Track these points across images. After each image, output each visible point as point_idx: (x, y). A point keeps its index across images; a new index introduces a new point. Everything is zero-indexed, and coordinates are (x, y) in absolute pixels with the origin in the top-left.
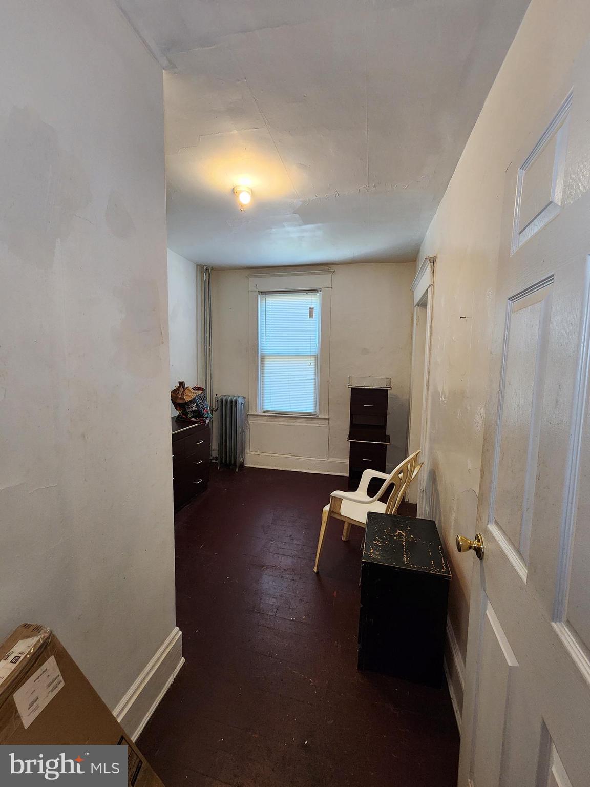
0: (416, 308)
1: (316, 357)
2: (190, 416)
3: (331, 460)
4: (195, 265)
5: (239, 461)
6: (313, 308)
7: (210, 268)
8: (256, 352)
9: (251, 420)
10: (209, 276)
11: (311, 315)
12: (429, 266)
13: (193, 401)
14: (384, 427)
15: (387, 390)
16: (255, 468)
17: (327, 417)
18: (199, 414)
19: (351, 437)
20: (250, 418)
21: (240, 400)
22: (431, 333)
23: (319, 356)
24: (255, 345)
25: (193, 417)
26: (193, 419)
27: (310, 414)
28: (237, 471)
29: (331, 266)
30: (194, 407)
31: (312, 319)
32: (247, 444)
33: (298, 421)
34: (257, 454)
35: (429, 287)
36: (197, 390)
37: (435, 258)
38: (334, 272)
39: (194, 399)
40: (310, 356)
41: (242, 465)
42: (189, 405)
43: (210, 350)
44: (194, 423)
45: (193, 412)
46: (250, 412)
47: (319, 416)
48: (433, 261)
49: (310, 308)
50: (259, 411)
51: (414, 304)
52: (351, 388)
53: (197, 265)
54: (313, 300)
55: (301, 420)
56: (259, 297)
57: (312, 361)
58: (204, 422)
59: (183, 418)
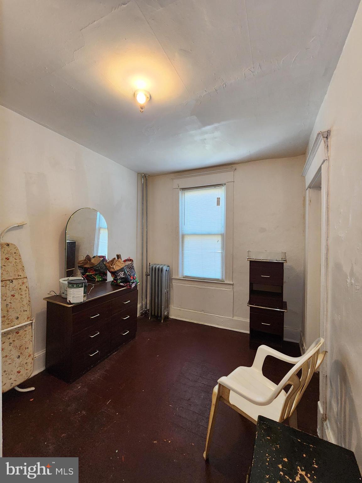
0: (307, 191)
1: (222, 235)
2: (119, 281)
3: (235, 318)
4: (136, 174)
5: (164, 314)
6: (219, 198)
7: (147, 175)
8: (178, 232)
9: (174, 283)
10: (146, 180)
11: (218, 204)
12: (323, 142)
13: (122, 270)
14: (281, 295)
15: (283, 263)
16: (176, 320)
17: (232, 283)
18: (126, 280)
19: (250, 302)
20: (173, 281)
21: (165, 268)
22: (328, 208)
23: (225, 235)
24: (177, 227)
25: (121, 282)
26: (122, 284)
27: (217, 280)
28: (162, 322)
29: (233, 165)
30: (122, 275)
31: (219, 206)
32: (171, 301)
33: (208, 285)
34: (178, 309)
35: (322, 164)
36: (129, 261)
37: (329, 132)
38: (236, 169)
39: (123, 268)
40: (218, 234)
41: (167, 317)
42: (118, 273)
43: (147, 232)
44: (123, 287)
45: (122, 278)
46: (174, 277)
47: (226, 282)
48: (327, 135)
49: (217, 198)
50: (180, 276)
51: (305, 187)
52: (250, 261)
53: (138, 173)
54: (220, 193)
55: (211, 285)
56: (180, 193)
57: (219, 238)
58: (130, 286)
59: (115, 283)
